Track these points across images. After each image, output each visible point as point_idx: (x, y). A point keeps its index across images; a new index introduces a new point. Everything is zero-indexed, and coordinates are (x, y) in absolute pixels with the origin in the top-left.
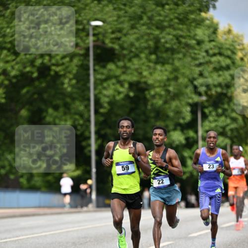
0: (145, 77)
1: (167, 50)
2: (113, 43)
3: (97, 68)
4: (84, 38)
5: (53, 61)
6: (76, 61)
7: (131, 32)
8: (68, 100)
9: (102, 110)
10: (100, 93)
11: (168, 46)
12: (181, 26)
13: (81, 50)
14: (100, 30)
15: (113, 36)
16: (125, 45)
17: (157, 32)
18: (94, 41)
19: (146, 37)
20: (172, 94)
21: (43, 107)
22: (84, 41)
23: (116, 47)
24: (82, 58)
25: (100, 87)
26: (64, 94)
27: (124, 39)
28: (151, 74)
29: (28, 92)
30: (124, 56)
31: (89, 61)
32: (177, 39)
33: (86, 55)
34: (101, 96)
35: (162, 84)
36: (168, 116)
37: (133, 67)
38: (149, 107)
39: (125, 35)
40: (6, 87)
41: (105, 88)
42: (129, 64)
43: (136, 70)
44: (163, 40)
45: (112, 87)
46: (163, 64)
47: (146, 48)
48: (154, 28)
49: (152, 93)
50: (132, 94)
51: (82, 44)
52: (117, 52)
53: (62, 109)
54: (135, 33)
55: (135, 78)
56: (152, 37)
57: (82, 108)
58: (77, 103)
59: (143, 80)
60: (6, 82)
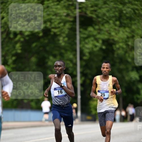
0: (113, 36)
1: (127, 18)
2: (92, 13)
3: (81, 30)
4: (73, 10)
5: (53, 26)
6: (68, 25)
7: (104, 6)
8: (63, 51)
9: (85, 58)
10: (84, 46)
11: (128, 15)
12: (136, 2)
13: (71, 18)
14: (84, 5)
15: (92, 9)
16: (100, 15)
17: (121, 6)
18: (80, 12)
19: (113, 10)
20: (130, 47)
21: (46, 55)
22: (72, 12)
23: (94, 16)
24: (71, 23)
25: (83, 42)
26: (60, 47)
27: (99, 11)
28: (116, 34)
29: (36, 46)
30: (99, 22)
31: (76, 25)
32: (134, 11)
33: (74, 21)
34: (84, 48)
35: (124, 40)
36: (127, 62)
37: (104, 29)
38: (116, 55)
39: (100, 8)
40: (22, 42)
41: (86, 43)
42: (102, 28)
43: (107, 31)
44: (124, 12)
45: (92, 42)
46: (125, 27)
47: (113, 17)
48: (119, 4)
49: (117, 46)
50: (104, 47)
51: (71, 14)
52: (94, 20)
53: (58, 57)
54: (106, 7)
55: (106, 37)
56: (117, 9)
57: (71, 56)
58: (69, 53)
59: (112, 38)
60: (22, 39)
